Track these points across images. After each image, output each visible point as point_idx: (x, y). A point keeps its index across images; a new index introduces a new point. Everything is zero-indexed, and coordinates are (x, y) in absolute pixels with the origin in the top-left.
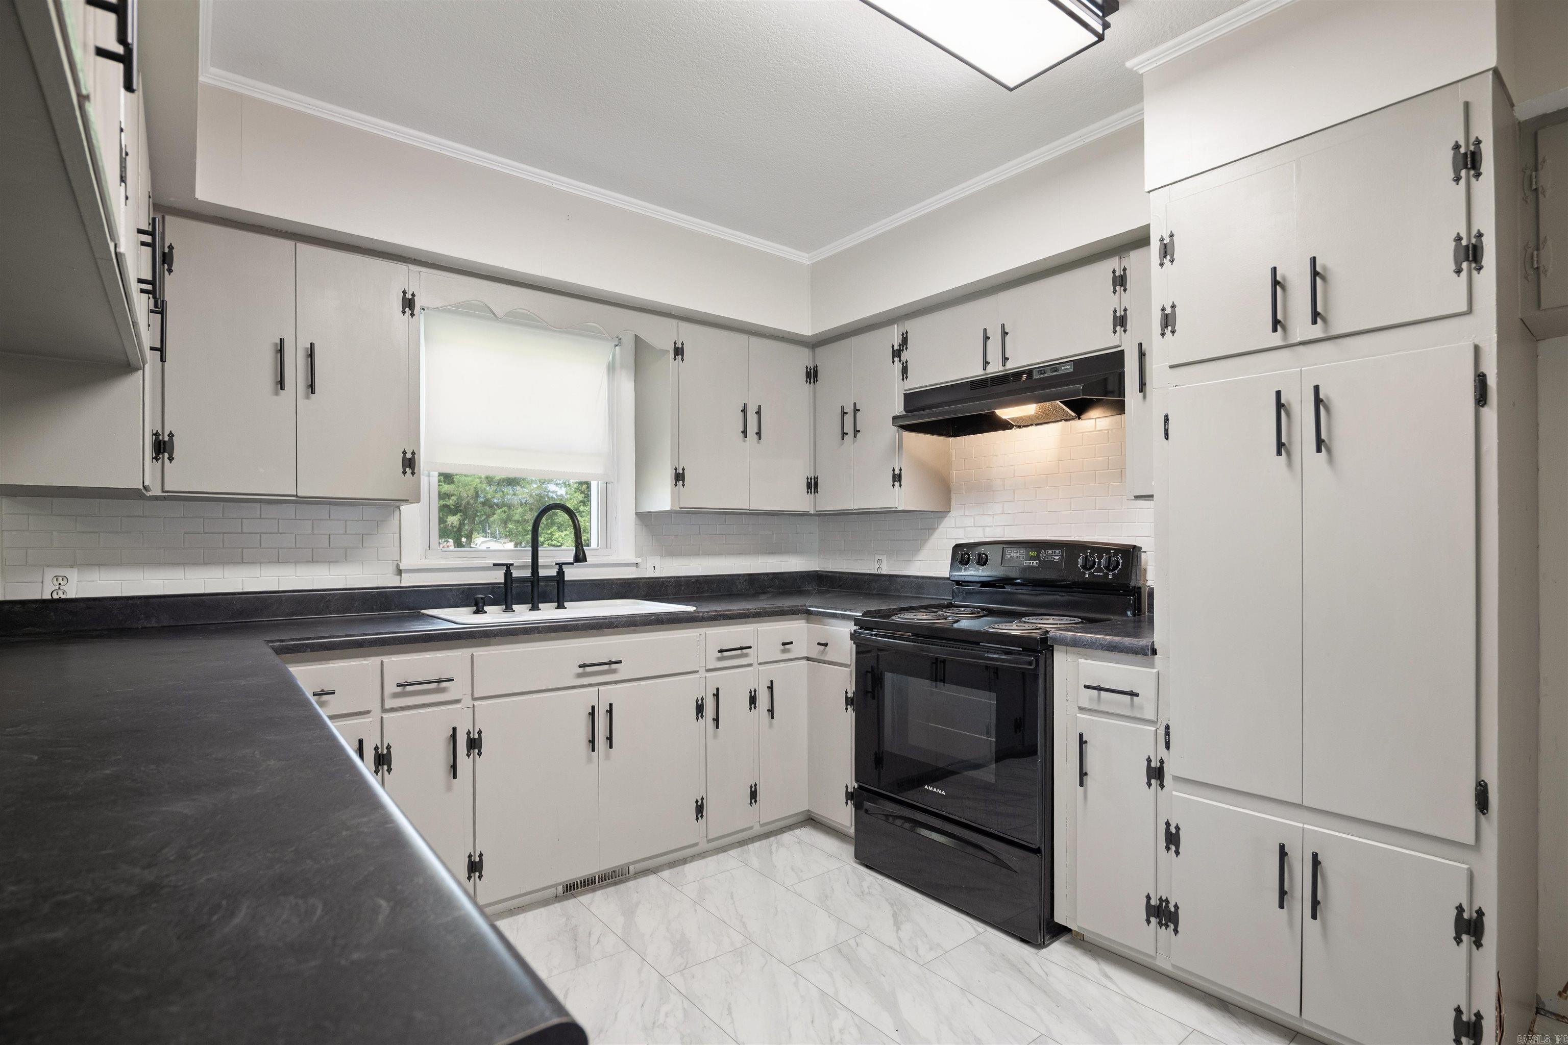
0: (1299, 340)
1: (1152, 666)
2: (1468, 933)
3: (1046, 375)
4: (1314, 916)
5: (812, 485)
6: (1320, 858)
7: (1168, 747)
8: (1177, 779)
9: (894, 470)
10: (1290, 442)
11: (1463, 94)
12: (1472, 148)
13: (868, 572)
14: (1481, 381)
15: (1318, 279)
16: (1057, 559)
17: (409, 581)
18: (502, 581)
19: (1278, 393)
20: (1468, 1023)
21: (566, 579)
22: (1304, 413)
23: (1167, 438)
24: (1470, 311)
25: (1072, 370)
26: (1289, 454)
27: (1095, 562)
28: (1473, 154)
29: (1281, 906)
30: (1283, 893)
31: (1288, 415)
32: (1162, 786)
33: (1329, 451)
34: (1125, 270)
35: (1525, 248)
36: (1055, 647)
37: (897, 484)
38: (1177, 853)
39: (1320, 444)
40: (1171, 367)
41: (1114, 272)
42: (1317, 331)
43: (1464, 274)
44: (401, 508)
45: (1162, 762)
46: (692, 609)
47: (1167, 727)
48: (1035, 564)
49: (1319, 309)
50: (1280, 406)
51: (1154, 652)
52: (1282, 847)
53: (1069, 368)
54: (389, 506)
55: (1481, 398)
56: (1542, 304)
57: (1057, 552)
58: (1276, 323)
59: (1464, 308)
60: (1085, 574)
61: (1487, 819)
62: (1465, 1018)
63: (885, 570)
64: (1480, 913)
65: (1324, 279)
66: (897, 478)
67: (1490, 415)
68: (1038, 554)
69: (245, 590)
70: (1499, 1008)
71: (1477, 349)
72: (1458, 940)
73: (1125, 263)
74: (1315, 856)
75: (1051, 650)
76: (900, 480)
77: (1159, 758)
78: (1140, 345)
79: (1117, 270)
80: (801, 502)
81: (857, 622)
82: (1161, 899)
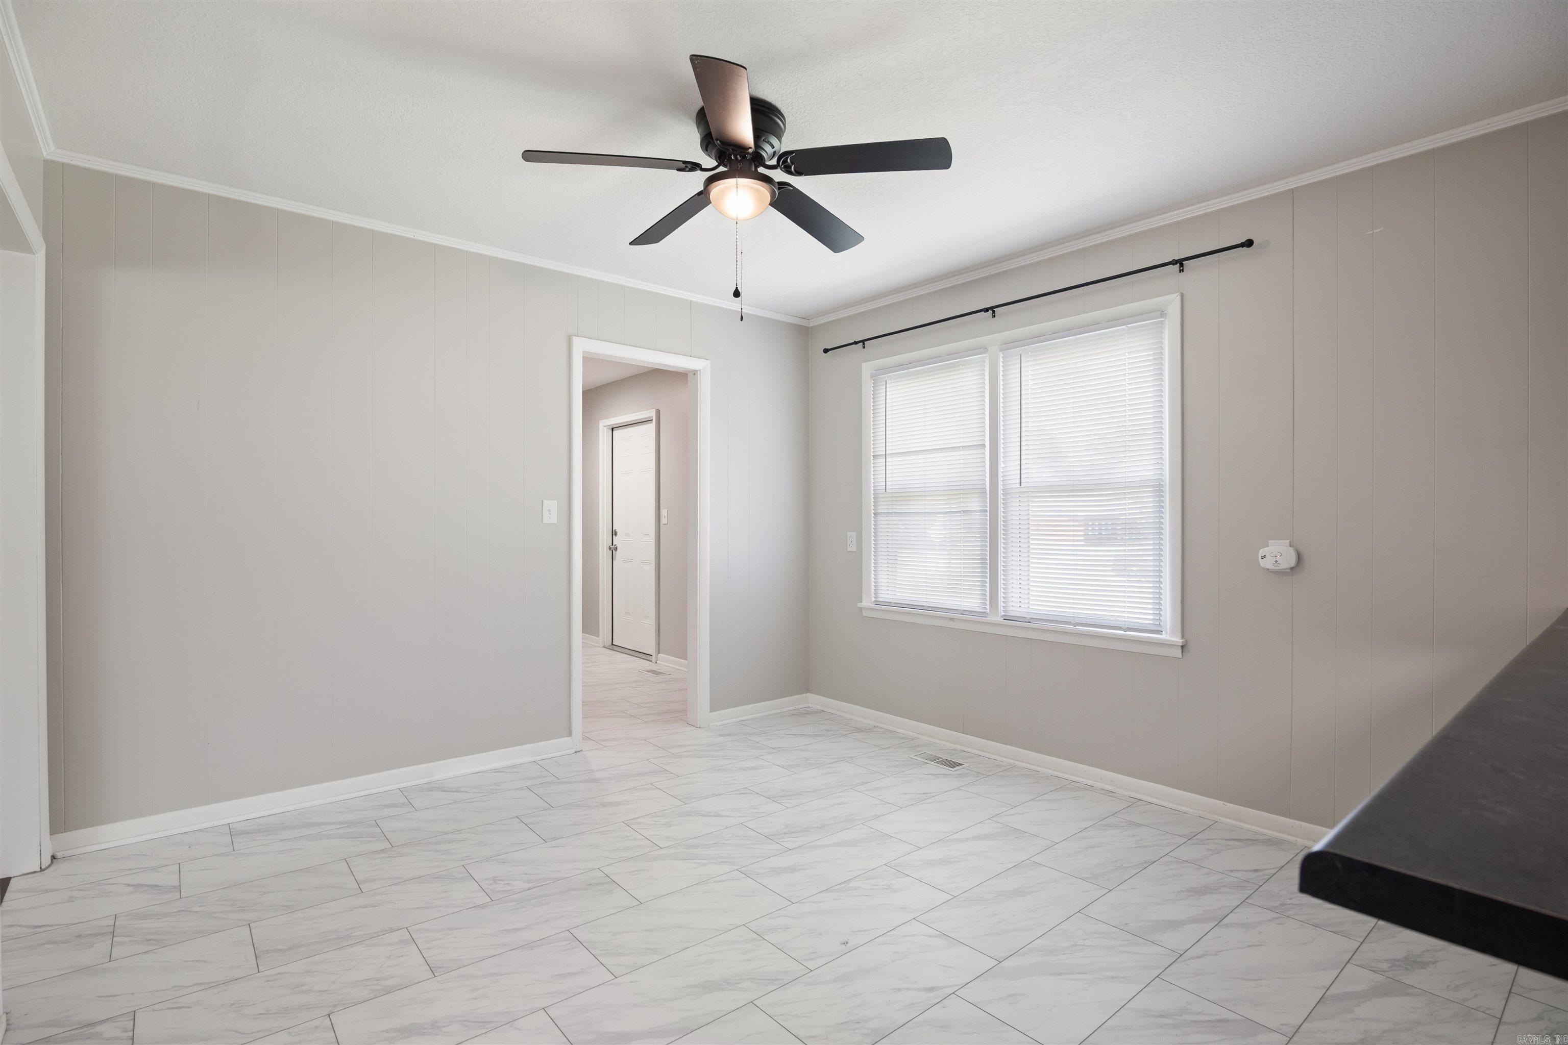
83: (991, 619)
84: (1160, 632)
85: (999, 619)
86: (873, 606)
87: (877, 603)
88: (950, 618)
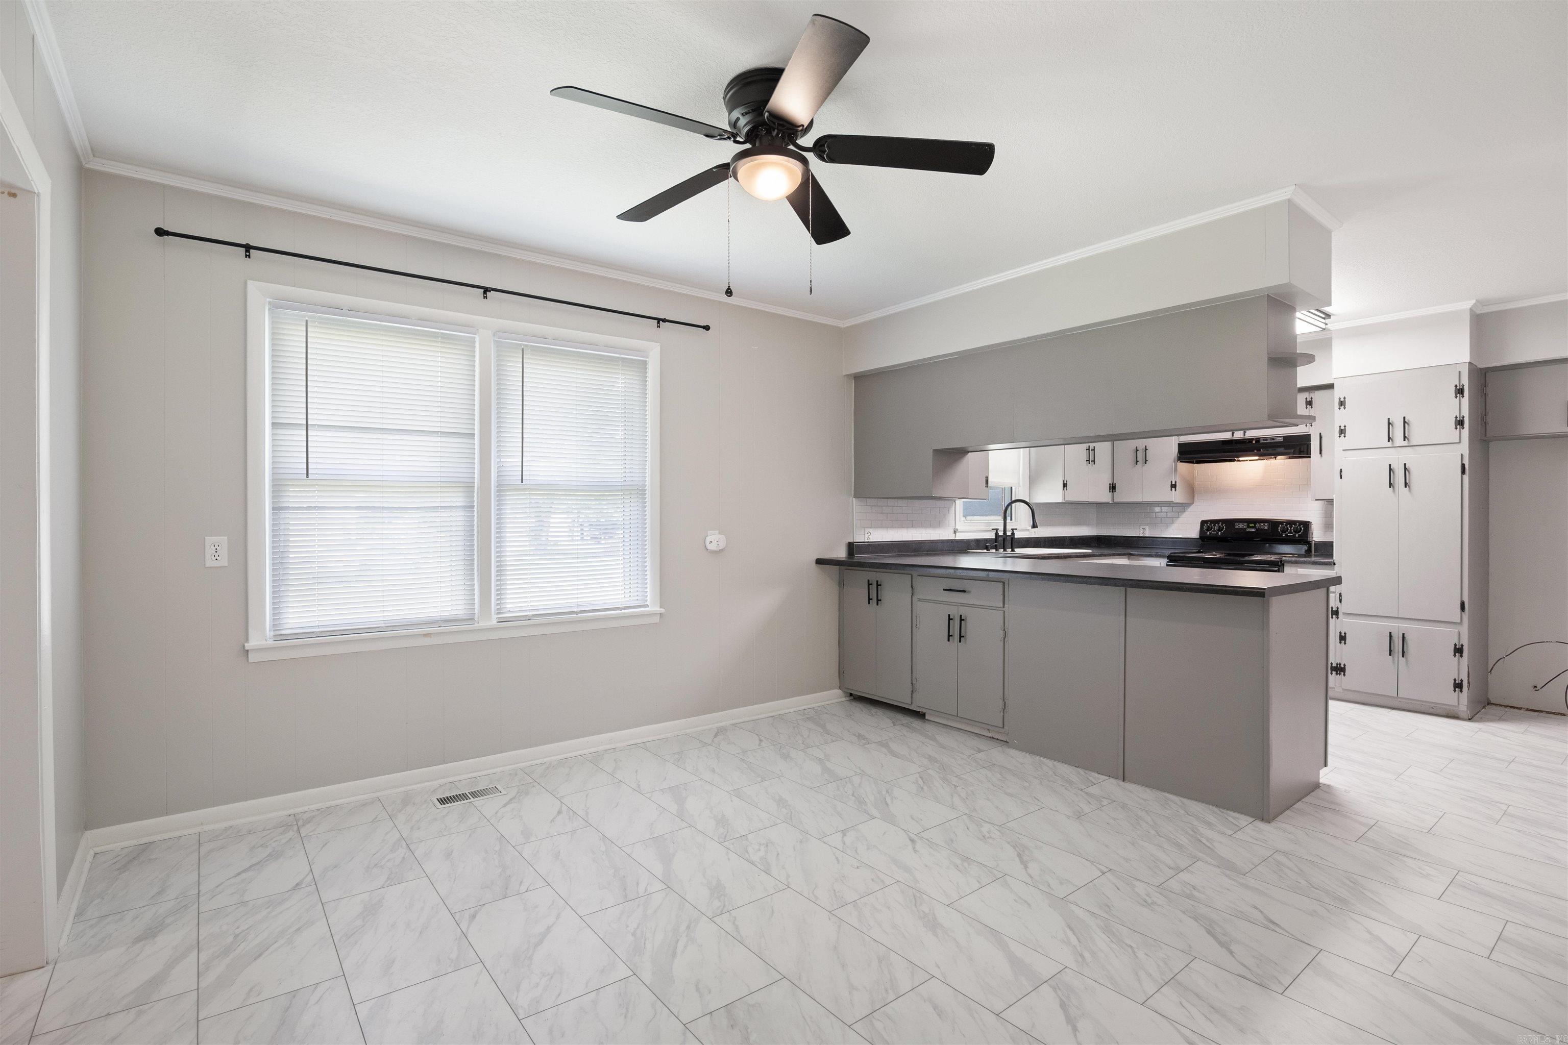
0: (1398, 445)
1: (1333, 570)
2: (1458, 652)
3: (1268, 441)
4: (1403, 656)
5: (1113, 488)
6: (1405, 636)
7: (1341, 601)
8: (1344, 614)
9: (1172, 482)
10: (1394, 483)
11: (1459, 369)
12: (1461, 387)
13: (1135, 535)
14: (1463, 466)
15: (1406, 424)
16: (1266, 528)
17: (959, 537)
18: (994, 537)
19: (1390, 465)
20: (1458, 683)
21: (1015, 537)
22: (1399, 473)
23: (1341, 478)
24: (1460, 442)
25: (1282, 440)
26: (1393, 487)
27: (1288, 529)
28: (1462, 389)
29: (1390, 655)
30: (1390, 651)
31: (1393, 473)
32: (1338, 618)
33: (1409, 487)
34: (1312, 398)
35: (1482, 414)
36: (1285, 564)
37: (1173, 489)
38: (1345, 643)
39: (1406, 484)
40: (1343, 450)
41: (1306, 399)
42: (1405, 443)
43: (1458, 429)
44: (956, 501)
45: (1338, 608)
46: (1091, 551)
47: (1340, 594)
48: (1253, 530)
49: (1406, 435)
50: (1390, 469)
51: (1335, 564)
52: (1390, 633)
53: (1281, 439)
54: (950, 500)
55: (1463, 472)
56: (1487, 435)
57: (1266, 524)
58: (1389, 438)
59: (1458, 441)
60: (1282, 535)
61: (1465, 613)
62: (1457, 682)
63: (1147, 534)
64: (1462, 645)
65: (1408, 424)
66: (1174, 486)
67: (1466, 478)
68: (1255, 525)
69: (913, 540)
70: (1469, 677)
71: (1462, 455)
72: (1455, 656)
73: (1312, 395)
74: (1403, 634)
75: (1283, 565)
76: (1175, 487)
77: (1336, 607)
78: (1320, 433)
79: (1308, 398)
80: (1106, 497)
81: (1168, 557)
82: (1337, 664)
83: (483, 624)
84: (647, 606)
85: (494, 622)
86: (271, 642)
87: (278, 638)
88: (424, 634)
